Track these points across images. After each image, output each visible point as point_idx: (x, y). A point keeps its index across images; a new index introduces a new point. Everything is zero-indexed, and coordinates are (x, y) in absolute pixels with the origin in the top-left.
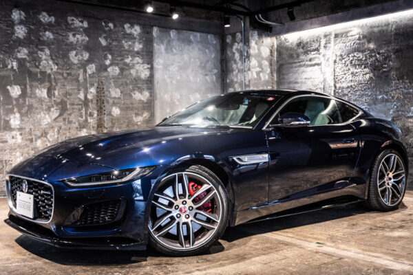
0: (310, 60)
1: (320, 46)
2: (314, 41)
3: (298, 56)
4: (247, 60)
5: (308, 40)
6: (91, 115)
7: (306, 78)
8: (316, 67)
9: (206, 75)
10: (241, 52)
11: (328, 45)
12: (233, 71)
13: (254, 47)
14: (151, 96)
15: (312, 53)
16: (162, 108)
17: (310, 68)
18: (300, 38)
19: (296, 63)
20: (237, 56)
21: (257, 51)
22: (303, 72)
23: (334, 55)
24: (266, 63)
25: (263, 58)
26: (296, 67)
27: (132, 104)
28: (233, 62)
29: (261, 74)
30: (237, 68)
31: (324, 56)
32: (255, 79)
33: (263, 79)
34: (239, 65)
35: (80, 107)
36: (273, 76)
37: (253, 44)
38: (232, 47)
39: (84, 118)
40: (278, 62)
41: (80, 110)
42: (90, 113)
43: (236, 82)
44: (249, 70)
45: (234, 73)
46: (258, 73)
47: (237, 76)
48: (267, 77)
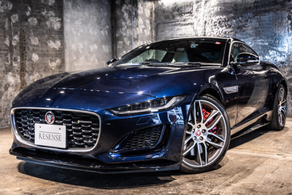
0: (184, 20)
1: (192, 10)
2: (187, 6)
3: (174, 17)
4: (135, 18)
5: (183, 5)
6: (15, 60)
7: (180, 35)
8: (189, 26)
9: (101, 30)
10: (130, 11)
11: (200, 9)
12: (122, 27)
13: (141, 9)
14: (62, 45)
15: (186, 15)
16: (70, 56)
17: (184, 27)
18: (175, 4)
19: (171, 22)
20: (126, 15)
21: (142, 12)
22: (178, 29)
23: (205, 17)
24: (148, 22)
25: (146, 18)
26: (172, 26)
27: (48, 51)
28: (122, 20)
29: (145, 31)
30: (126, 25)
31: (196, 17)
32: (141, 34)
33: (146, 34)
34: (128, 23)
35: (6, 52)
36: (152, 32)
37: (140, 6)
38: (121, 8)
39: (10, 62)
40: (155, 21)
41: (6, 55)
42: (15, 58)
43: (125, 36)
44: (137, 26)
45: (123, 29)
46: (143, 29)
47: (126, 31)
48: (149, 33)
